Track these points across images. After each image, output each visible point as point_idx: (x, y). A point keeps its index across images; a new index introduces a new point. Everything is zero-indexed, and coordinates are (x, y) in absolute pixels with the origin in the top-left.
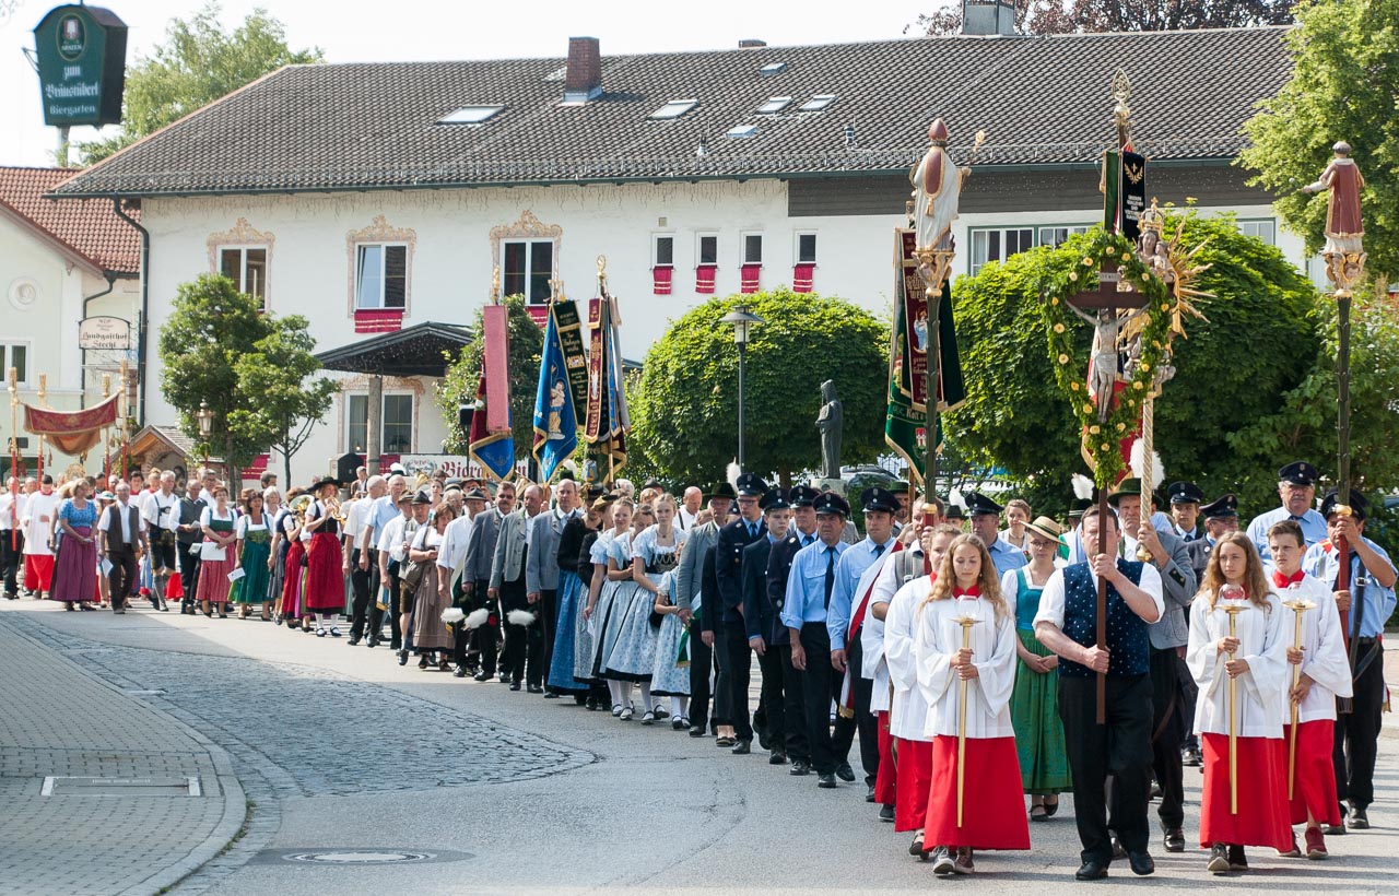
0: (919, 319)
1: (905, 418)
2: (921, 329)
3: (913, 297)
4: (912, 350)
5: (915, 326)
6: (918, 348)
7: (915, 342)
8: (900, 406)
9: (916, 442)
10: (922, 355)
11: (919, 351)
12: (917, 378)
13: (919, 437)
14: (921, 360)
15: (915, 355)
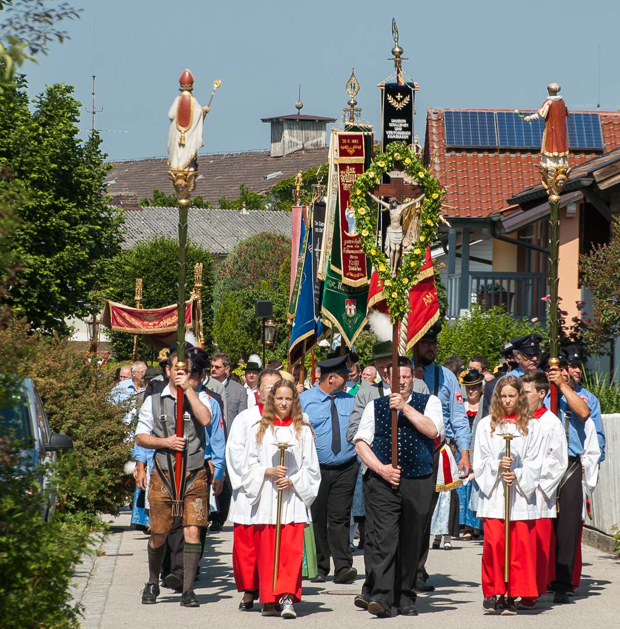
0: (349, 207)
1: (337, 290)
2: (351, 216)
3: (346, 189)
4: (342, 232)
5: (346, 214)
6: (348, 232)
7: (346, 227)
8: (333, 280)
9: (345, 311)
11: (348, 234)
12: (346, 256)
13: (347, 307)
14: (351, 241)
15: (346, 237)
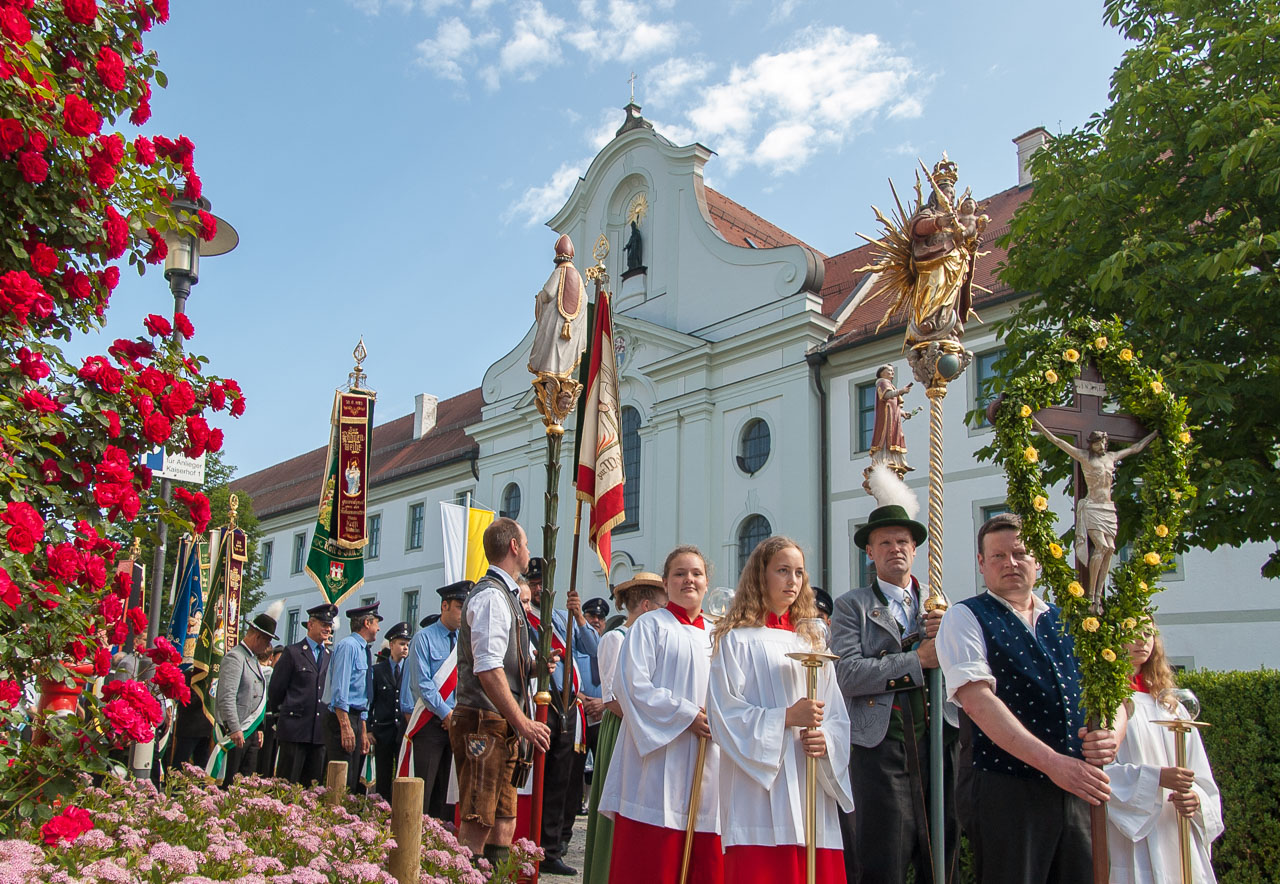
0: (351, 467)
1: (323, 549)
2: (351, 476)
3: (347, 449)
4: (342, 491)
5: (347, 474)
6: (347, 492)
7: (345, 486)
9: (330, 573)
10: (350, 499)
11: (348, 494)
12: (344, 518)
13: (333, 569)
14: (350, 502)
15: (344, 497)
